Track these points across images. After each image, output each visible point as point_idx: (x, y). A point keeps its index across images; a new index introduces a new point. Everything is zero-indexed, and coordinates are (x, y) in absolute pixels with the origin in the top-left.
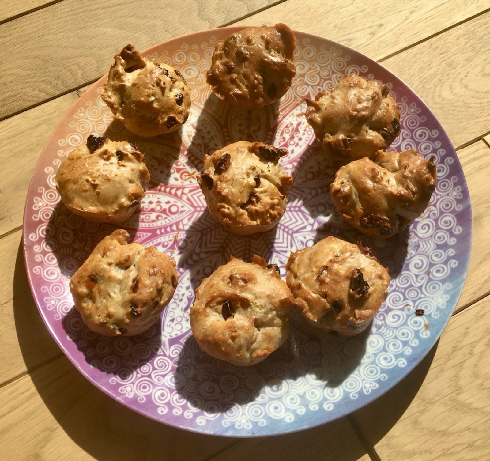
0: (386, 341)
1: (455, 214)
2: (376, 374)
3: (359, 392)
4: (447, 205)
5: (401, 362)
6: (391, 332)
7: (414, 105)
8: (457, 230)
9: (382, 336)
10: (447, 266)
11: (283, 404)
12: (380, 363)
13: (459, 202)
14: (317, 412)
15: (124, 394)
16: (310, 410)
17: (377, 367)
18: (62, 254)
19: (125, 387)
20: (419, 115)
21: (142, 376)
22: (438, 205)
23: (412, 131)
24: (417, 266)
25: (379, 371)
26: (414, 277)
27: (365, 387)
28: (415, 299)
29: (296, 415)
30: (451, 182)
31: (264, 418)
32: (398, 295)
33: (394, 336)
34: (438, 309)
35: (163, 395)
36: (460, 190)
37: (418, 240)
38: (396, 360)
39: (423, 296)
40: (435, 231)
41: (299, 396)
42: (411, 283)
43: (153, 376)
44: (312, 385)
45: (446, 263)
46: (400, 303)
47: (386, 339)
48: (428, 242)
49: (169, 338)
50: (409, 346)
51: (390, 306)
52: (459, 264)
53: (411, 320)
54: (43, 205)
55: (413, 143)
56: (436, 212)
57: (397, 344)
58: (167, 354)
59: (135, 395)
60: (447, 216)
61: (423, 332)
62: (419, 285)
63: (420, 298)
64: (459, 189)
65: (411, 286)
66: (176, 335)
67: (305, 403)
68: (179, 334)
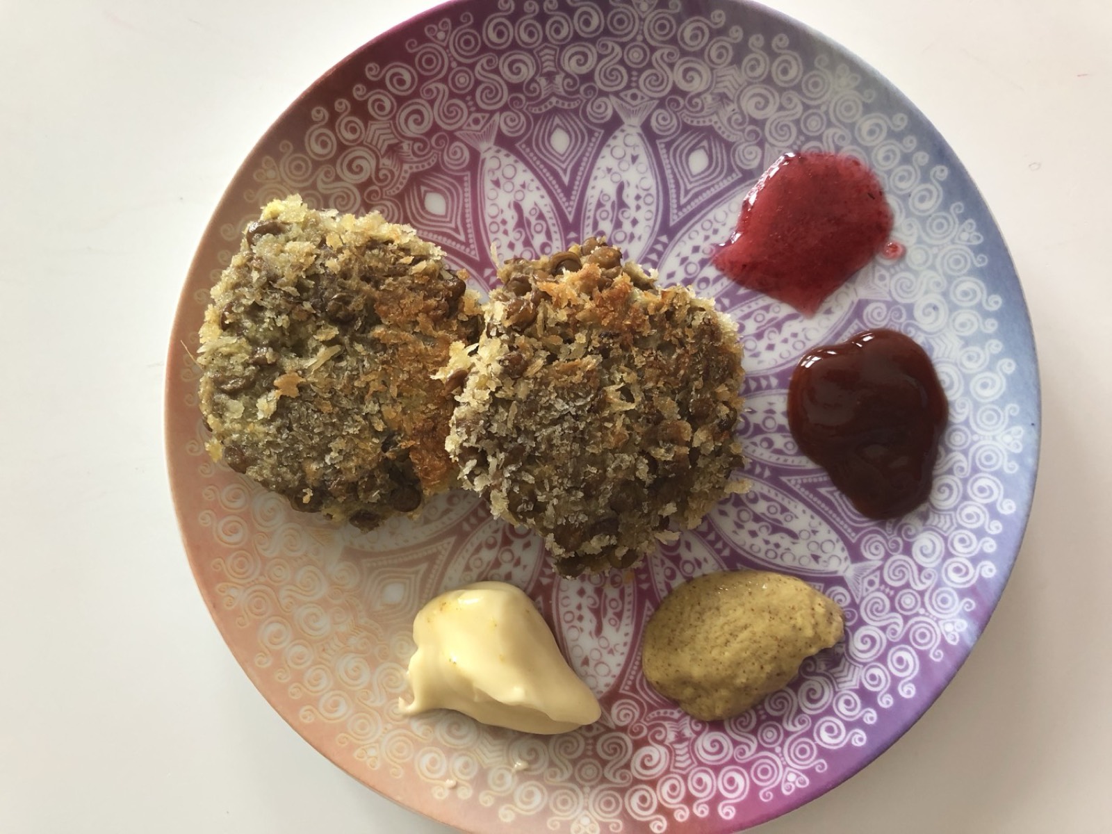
3: (974, 252)
7: (430, 29)
11: (976, 374)
15: (960, 634)
17: (933, 216)
19: (947, 633)
20: (456, 23)
22: (653, 43)
23: (484, 49)
25: (944, 214)
27: (969, 241)
31: (1003, 408)
35: (957, 570)
37: (711, 94)
40: (704, 61)
43: (921, 587)
49: (849, 562)
55: (510, 55)
57: (900, 174)
58: (879, 563)
60: (682, 32)
66: (843, 550)
67: (981, 339)
68: (840, 544)
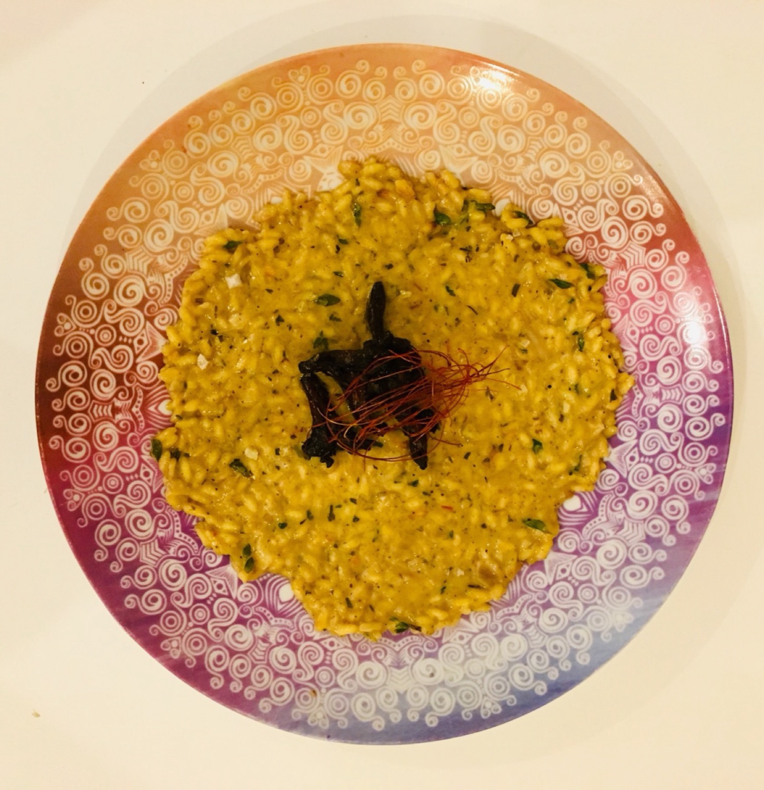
0: (529, 649)
1: (691, 502)
2: (504, 692)
4: (685, 484)
5: (539, 687)
6: (541, 638)
8: (683, 527)
9: (527, 640)
10: (648, 572)
12: (513, 679)
13: (704, 487)
14: (414, 724)
16: (407, 719)
18: (96, 415)
21: (195, 626)
24: (608, 555)
26: (598, 570)
28: (588, 603)
29: (388, 721)
30: (706, 452)
32: (568, 588)
33: (542, 645)
34: (613, 629)
36: (713, 471)
38: (534, 682)
39: (599, 602)
41: (398, 693)
42: (591, 577)
44: (417, 683)
45: (648, 567)
46: (567, 600)
47: (532, 647)
48: (637, 526)
50: (558, 667)
51: (553, 601)
52: (665, 579)
53: (572, 630)
54: (72, 327)
56: (665, 486)
59: (183, 654)
61: (581, 654)
62: (600, 584)
63: (595, 604)
64: (712, 468)
65: (589, 581)
